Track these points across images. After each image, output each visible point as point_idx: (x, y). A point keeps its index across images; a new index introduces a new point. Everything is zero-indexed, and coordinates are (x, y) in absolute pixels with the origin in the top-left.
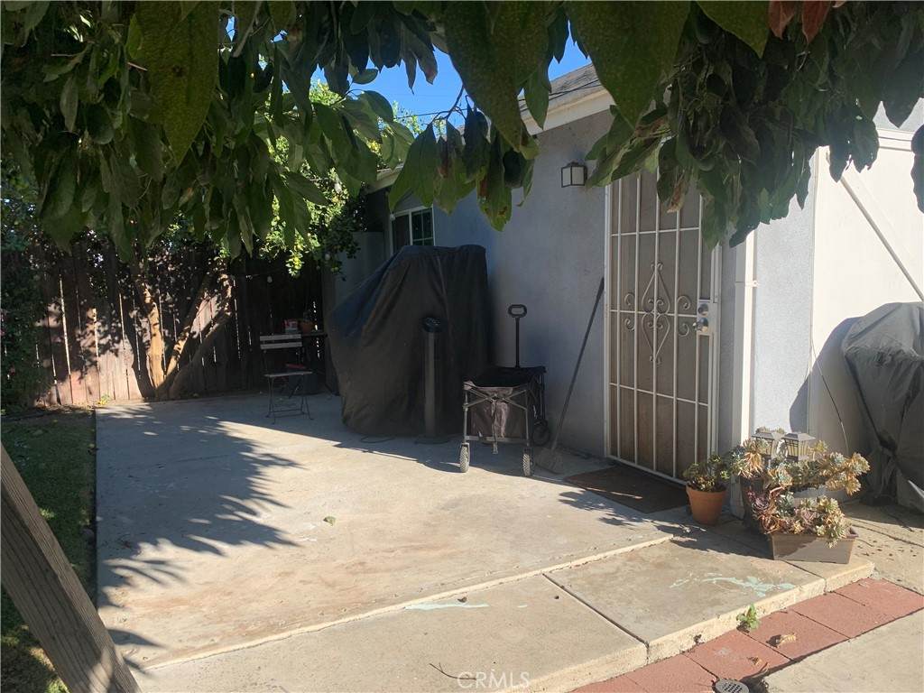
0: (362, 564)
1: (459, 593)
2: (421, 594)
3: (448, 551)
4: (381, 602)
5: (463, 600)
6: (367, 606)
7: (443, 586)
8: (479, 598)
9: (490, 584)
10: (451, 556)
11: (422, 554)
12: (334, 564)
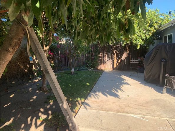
0: (129, 105)
1: (144, 116)
2: (136, 114)
3: (147, 108)
4: (127, 113)
5: (143, 118)
6: (124, 112)
7: (141, 114)
8: (147, 119)
9: (152, 117)
10: (147, 109)
11: (141, 107)
12: (123, 104)
